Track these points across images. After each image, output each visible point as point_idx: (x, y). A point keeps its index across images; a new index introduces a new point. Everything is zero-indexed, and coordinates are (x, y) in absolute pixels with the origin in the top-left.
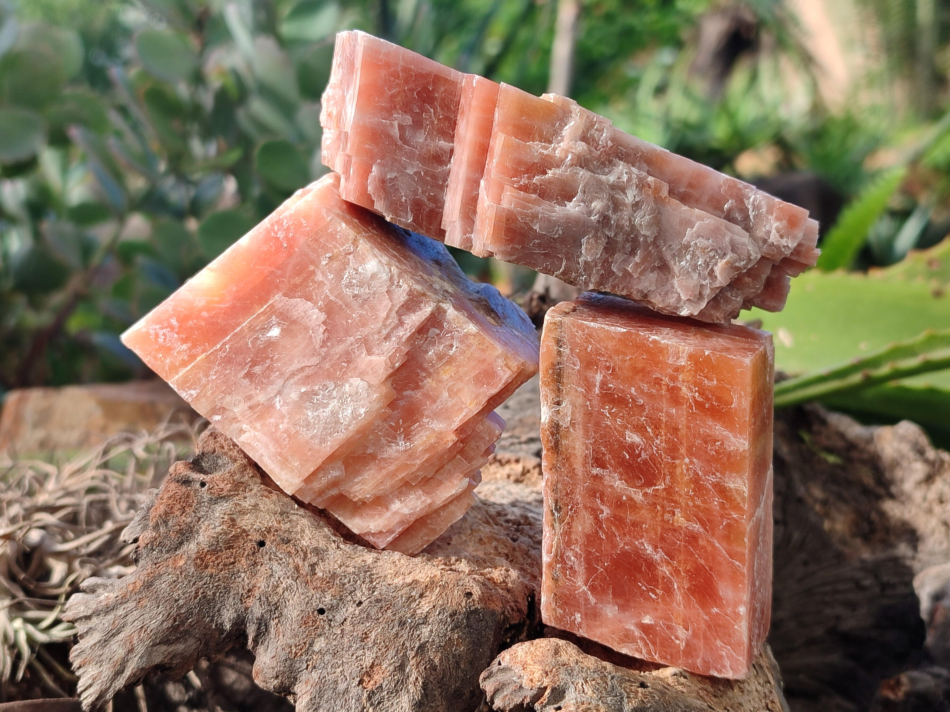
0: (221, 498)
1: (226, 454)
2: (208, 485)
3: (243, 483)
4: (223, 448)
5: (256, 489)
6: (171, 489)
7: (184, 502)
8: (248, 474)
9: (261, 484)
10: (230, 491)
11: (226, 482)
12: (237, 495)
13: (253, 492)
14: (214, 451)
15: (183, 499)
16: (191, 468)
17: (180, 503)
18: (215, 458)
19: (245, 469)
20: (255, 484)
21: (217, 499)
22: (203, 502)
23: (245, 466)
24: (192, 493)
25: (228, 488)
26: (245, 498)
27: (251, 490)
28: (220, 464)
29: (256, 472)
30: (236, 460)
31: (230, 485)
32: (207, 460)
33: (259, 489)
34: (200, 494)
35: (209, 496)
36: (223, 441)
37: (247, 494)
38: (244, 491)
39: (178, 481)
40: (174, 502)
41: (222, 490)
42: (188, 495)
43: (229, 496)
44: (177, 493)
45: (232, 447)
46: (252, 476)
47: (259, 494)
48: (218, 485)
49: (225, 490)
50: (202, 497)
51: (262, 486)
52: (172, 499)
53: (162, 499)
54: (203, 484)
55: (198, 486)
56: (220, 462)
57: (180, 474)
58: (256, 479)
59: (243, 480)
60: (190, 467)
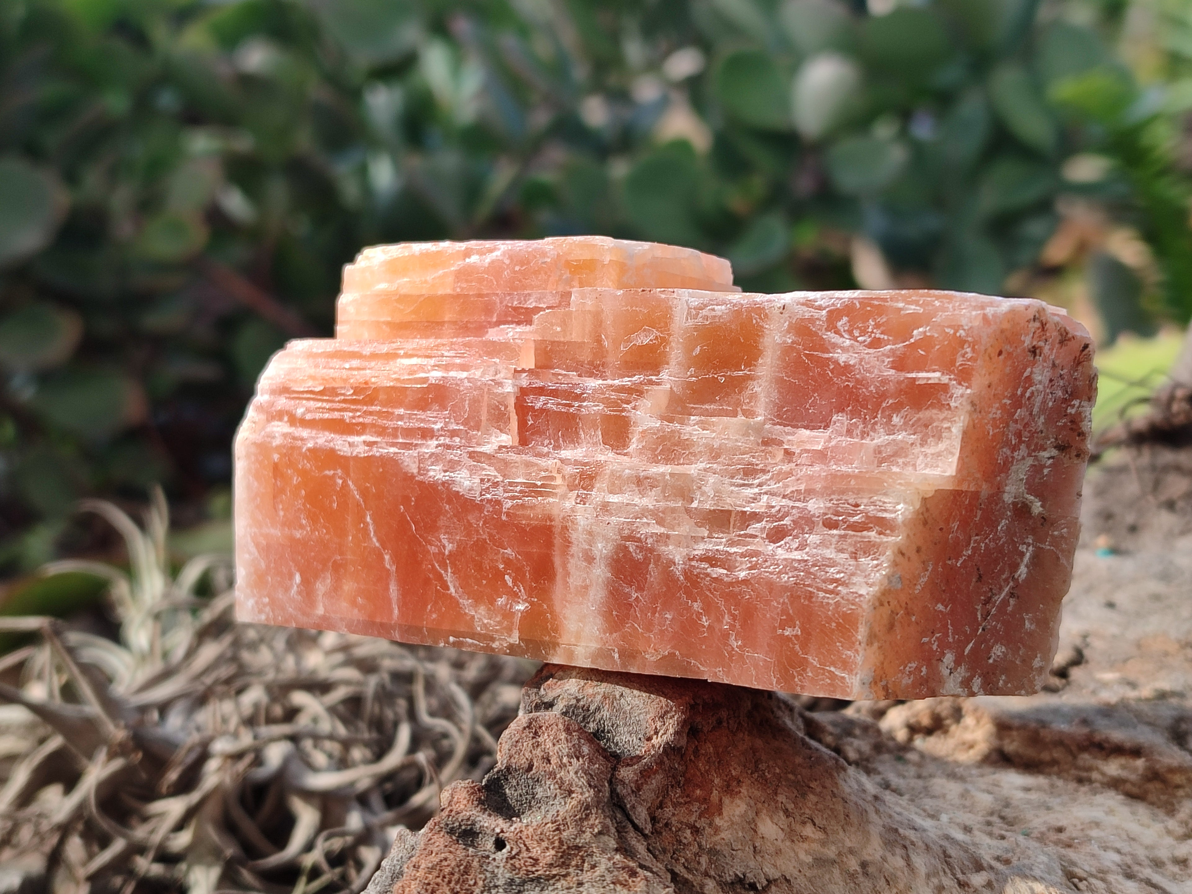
0: (532, 880)
1: (552, 775)
2: (508, 847)
3: (578, 848)
4: (549, 761)
5: (604, 864)
6: (435, 850)
7: (457, 882)
8: (592, 826)
9: (617, 850)
10: (551, 865)
11: (545, 844)
12: (565, 876)
13: (599, 871)
14: (530, 768)
15: (456, 876)
16: (481, 802)
17: (449, 882)
18: (530, 781)
19: (587, 815)
20: (603, 851)
21: (524, 883)
22: (496, 887)
23: (587, 808)
24: (475, 864)
25: (548, 860)
26: (580, 884)
27: (593, 867)
28: (538, 796)
29: (608, 821)
30: (571, 792)
31: (553, 852)
32: (514, 782)
33: (610, 864)
34: (490, 868)
35: (508, 875)
36: (549, 744)
37: (586, 877)
38: (580, 868)
39: (451, 832)
40: (439, 880)
41: (536, 861)
42: (468, 867)
43: (549, 878)
44: (446, 859)
45: (565, 760)
46: (600, 833)
47: (609, 878)
48: (528, 850)
49: (543, 862)
50: (494, 875)
51: (618, 857)
52: (435, 873)
53: (416, 867)
54: (500, 844)
55: (490, 845)
56: (540, 792)
57: (458, 813)
58: (606, 838)
59: (580, 842)
60: (479, 800)
